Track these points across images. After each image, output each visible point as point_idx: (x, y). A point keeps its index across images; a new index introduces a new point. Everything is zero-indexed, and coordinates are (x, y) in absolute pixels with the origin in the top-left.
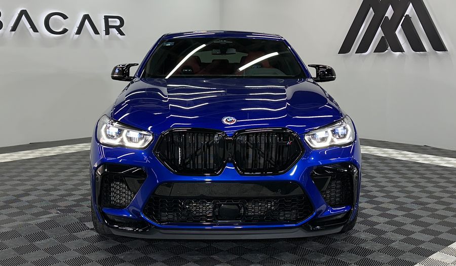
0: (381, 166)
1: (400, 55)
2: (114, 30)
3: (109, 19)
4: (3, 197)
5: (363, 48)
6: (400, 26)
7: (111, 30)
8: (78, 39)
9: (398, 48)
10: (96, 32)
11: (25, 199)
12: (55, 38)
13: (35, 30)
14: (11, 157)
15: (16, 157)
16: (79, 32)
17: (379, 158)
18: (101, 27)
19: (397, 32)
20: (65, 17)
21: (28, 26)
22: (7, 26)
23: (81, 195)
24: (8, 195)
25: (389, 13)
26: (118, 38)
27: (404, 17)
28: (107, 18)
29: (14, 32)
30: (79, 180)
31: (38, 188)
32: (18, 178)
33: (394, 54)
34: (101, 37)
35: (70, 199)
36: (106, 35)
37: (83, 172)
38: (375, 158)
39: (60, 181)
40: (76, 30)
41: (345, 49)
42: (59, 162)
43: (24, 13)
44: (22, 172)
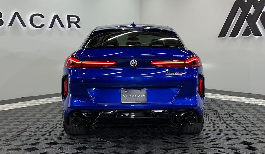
0: (251, 110)
1: (259, 37)
2: (74, 24)
3: (70, 18)
4: (10, 133)
5: (234, 33)
6: (259, 19)
7: (71, 24)
8: (51, 30)
9: (258, 33)
10: (62, 26)
11: (24, 134)
12: (36, 30)
13: (24, 25)
14: (11, 107)
15: (14, 107)
16: (51, 26)
17: (248, 104)
18: (65, 23)
19: (257, 23)
20: (43, 17)
21: (20, 23)
22: (6, 23)
23: (60, 131)
24: (13, 132)
25: (252, 10)
26: (76, 29)
27: (261, 13)
28: (69, 17)
29: (10, 27)
30: (57, 121)
31: (32, 126)
32: (18, 120)
33: (255, 37)
34: (65, 29)
35: (54, 134)
36: (68, 27)
37: (59, 116)
38: (245, 104)
39: (45, 122)
40: (49, 25)
41: (222, 34)
42: (43, 109)
43: (16, 14)
44: (20, 116)
